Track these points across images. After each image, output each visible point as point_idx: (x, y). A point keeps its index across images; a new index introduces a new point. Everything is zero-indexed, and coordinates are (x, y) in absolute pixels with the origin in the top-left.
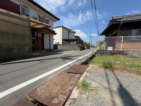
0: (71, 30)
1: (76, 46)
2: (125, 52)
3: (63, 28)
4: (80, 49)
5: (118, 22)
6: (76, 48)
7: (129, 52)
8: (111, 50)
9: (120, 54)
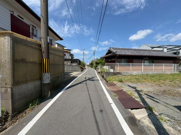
0: (65, 47)
1: (77, 67)
2: (120, 73)
3: (58, 45)
4: (82, 70)
5: (116, 54)
6: (77, 70)
7: (122, 73)
8: (112, 71)
9: (118, 74)
